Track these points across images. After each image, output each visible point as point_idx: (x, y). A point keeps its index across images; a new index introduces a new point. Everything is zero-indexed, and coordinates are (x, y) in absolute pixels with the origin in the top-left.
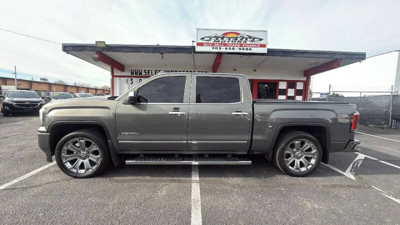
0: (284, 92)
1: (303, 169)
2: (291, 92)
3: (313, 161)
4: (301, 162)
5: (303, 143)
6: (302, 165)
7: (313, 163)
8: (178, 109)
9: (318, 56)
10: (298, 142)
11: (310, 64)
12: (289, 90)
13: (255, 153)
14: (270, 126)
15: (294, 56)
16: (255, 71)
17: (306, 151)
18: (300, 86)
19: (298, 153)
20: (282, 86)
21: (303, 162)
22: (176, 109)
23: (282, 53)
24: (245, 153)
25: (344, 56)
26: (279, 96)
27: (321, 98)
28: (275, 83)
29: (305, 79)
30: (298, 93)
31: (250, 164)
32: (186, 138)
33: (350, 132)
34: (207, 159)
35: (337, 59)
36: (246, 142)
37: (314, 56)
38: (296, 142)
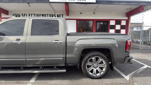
0: (113, 27)
1: (98, 74)
2: (118, 27)
3: (104, 70)
4: (97, 70)
5: (97, 59)
6: (97, 72)
7: (104, 71)
8: (19, 39)
9: (129, 4)
10: (94, 58)
11: (127, 9)
12: (117, 25)
13: (70, 65)
14: (76, 49)
15: (114, 4)
16: (94, 13)
17: (100, 63)
18: (124, 23)
19: (95, 65)
20: (112, 23)
21: (98, 70)
22: (18, 40)
23: (106, 2)
24: (64, 65)
25: (145, 4)
26: (110, 30)
27: (137, 30)
28: (108, 21)
29: (127, 18)
30: (123, 27)
31: (65, 72)
32: (25, 57)
33: (126, 51)
34: (41, 70)
35: (142, 6)
36: (62, 58)
37: (126, 3)
38: (93, 58)
